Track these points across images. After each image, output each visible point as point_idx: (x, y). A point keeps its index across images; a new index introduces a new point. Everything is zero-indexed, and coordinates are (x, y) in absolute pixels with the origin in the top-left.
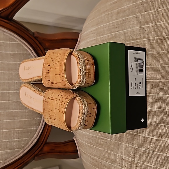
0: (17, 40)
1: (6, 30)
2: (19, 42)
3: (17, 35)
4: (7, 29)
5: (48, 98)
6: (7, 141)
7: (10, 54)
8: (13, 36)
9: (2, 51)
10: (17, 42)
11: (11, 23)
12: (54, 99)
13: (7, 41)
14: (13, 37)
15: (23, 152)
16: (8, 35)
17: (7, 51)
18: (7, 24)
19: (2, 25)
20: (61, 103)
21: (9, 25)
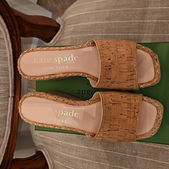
5: (108, 102)
12: (118, 103)
20: (129, 107)
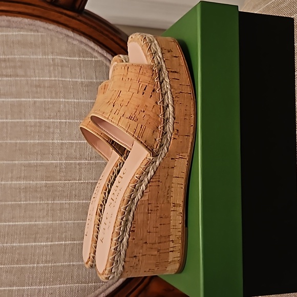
0: (95, 54)
1: (71, 34)
2: (100, 58)
3: (94, 42)
4: (74, 30)
6: (73, 265)
7: (82, 83)
8: (86, 45)
9: (66, 78)
10: (95, 57)
11: (80, 18)
13: (75, 56)
14: (85, 47)
15: (105, 290)
16: (75, 42)
17: (75, 78)
18: (74, 20)
19: (62, 22)
21: (78, 22)
